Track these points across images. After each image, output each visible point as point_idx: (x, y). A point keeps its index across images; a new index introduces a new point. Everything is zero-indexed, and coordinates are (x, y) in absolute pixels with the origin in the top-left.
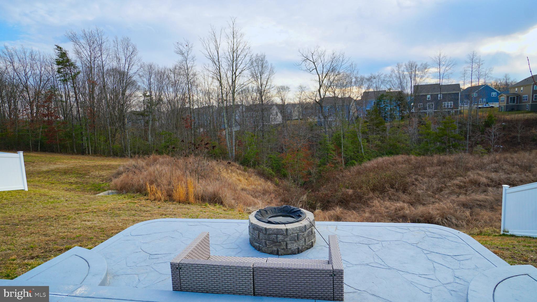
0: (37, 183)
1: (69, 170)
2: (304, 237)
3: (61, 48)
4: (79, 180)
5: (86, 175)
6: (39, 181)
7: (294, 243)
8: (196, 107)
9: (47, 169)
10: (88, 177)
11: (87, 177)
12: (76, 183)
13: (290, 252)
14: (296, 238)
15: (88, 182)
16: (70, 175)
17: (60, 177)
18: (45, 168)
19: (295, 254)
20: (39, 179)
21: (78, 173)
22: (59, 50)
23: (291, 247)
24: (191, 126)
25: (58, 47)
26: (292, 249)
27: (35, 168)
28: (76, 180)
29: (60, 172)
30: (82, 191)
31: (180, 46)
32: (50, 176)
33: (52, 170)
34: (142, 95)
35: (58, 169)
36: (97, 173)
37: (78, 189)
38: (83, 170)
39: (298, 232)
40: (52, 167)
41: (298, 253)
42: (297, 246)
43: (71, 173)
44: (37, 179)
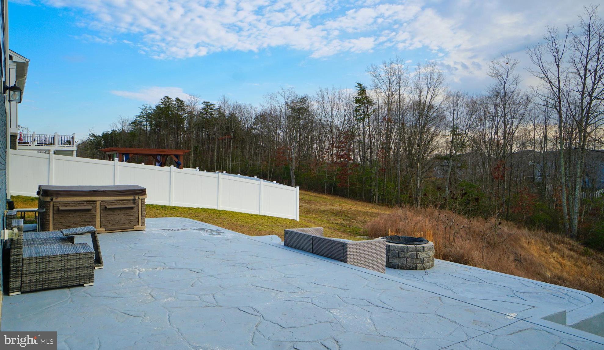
0: (312, 220)
1: (340, 212)
2: (405, 257)
3: (361, 85)
4: (345, 222)
5: (352, 218)
6: (314, 218)
7: (395, 259)
8: (515, 149)
9: (324, 208)
10: (354, 221)
11: (352, 220)
12: (342, 225)
13: (391, 265)
14: (397, 255)
15: (351, 226)
16: (339, 217)
17: (331, 217)
18: (323, 208)
19: (395, 268)
20: (315, 216)
21: (346, 216)
22: (359, 88)
23: (392, 261)
24: (504, 177)
25: (358, 84)
26: (393, 263)
27: (316, 207)
28: (343, 222)
29: (332, 213)
30: (342, 232)
31: (496, 65)
32: (324, 215)
33: (327, 210)
34: (449, 134)
35: (333, 210)
36: (363, 218)
37: (340, 229)
38: (352, 214)
39: (399, 250)
40: (329, 207)
41: (398, 268)
42: (397, 262)
43: (341, 215)
44: (314, 216)
